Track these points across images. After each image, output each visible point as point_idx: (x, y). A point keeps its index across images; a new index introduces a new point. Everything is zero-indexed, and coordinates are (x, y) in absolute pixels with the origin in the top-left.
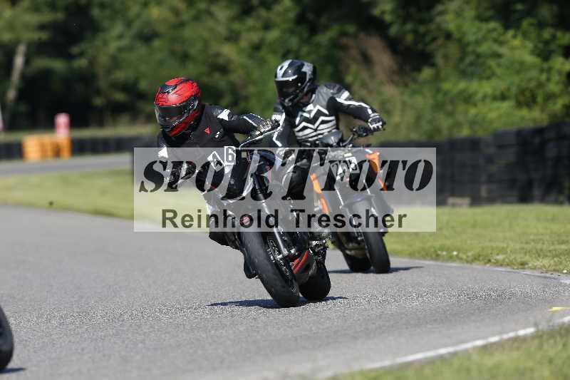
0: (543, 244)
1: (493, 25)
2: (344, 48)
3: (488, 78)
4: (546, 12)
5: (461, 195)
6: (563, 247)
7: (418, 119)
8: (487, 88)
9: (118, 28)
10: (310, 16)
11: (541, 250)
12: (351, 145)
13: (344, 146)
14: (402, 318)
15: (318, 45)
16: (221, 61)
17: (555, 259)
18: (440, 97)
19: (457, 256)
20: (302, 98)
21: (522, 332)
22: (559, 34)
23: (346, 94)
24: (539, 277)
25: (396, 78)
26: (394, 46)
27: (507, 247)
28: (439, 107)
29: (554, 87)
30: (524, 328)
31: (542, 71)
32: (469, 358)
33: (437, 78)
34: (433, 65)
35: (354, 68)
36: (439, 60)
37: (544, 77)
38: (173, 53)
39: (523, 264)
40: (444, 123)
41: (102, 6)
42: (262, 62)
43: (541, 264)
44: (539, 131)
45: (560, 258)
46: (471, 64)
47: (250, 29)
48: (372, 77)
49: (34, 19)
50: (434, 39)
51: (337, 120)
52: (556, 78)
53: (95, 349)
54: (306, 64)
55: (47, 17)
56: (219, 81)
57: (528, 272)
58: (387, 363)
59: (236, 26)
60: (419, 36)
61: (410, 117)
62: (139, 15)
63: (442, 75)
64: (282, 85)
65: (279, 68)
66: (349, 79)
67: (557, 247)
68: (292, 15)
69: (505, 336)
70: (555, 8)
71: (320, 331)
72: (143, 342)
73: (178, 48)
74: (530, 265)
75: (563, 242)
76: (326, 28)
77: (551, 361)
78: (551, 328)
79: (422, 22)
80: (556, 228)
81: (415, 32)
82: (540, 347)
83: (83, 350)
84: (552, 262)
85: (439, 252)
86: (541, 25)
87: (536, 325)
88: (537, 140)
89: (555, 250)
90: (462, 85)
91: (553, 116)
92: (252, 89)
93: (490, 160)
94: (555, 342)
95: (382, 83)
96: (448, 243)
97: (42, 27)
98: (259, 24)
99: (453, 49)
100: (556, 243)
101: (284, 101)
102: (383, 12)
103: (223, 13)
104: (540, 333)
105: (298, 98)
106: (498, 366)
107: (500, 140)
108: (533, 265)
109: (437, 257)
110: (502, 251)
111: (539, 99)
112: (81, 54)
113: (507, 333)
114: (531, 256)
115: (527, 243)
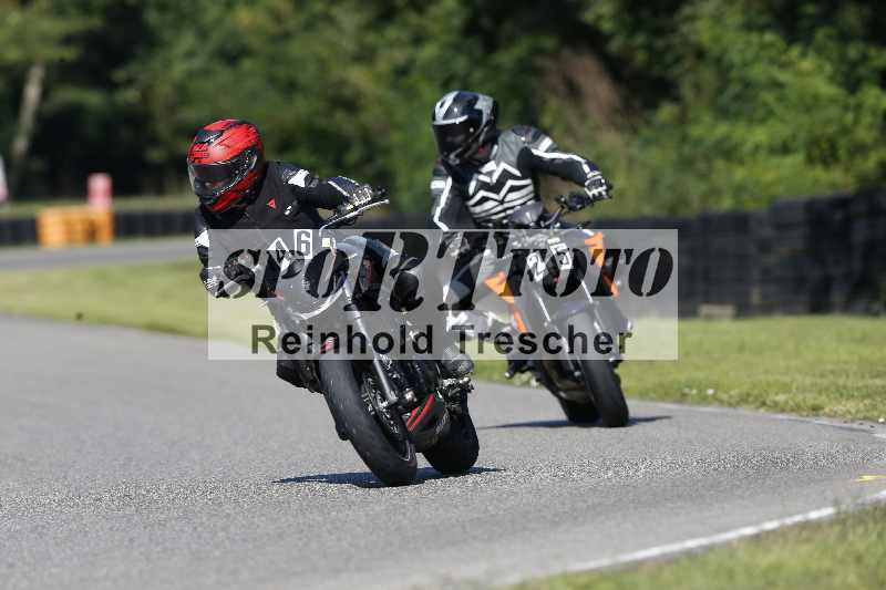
0: (848, 376)
1: (769, 37)
2: (538, 72)
3: (763, 121)
4: (852, 17)
5: (720, 301)
6: (879, 382)
7: (654, 182)
8: (760, 135)
9: (187, 41)
10: (486, 22)
11: (845, 387)
12: (558, 225)
13: (547, 227)
14: (628, 492)
15: (497, 68)
16: (347, 92)
17: (866, 401)
18: (687, 149)
19: (714, 397)
20: (477, 152)
21: (814, 515)
22: (873, 52)
23: (547, 142)
24: (841, 428)
25: (619, 119)
26: (616, 69)
27: (792, 382)
28: (686, 164)
29: (865, 134)
30: (818, 508)
31: (846, 108)
32: (732, 555)
33: (682, 120)
34: (676, 99)
35: (554, 103)
36: (687, 91)
37: (849, 117)
38: (272, 80)
39: (816, 409)
40: (695, 189)
41: (163, 8)
42: (410, 94)
43: (844, 409)
44: (841, 203)
45: (874, 400)
46: (737, 97)
47: (392, 44)
48: (583, 117)
49: (57, 27)
50: (678, 60)
51: (536, 183)
52: (867, 119)
53: (151, 540)
54: (481, 97)
55: (75, 24)
56: (343, 122)
57: (825, 421)
58: (605, 562)
59: (371, 38)
60: (655, 55)
61: (640, 180)
62: (219, 22)
63: (691, 115)
64: (443, 132)
65: (439, 104)
66: (546, 120)
67: (870, 382)
68: (457, 22)
69: (789, 521)
70: (866, 11)
71: (501, 512)
72: (224, 529)
73: (281, 72)
74: (827, 410)
75: (878, 375)
76: (511, 41)
77: (859, 559)
78: (860, 508)
79: (659, 32)
80: (866, 352)
81: (649, 48)
82: (843, 537)
83: (131, 540)
84: (861, 405)
85: (686, 390)
86: (845, 38)
87: (836, 503)
88: (838, 216)
89: (866, 387)
90: (722, 129)
91: (862, 179)
92: (396, 137)
93: (765, 247)
94: (866, 530)
95: (597, 128)
96: (700, 375)
97: (68, 40)
98: (405, 35)
99: (707, 75)
100: (867, 376)
101: (447, 156)
102: (600, 18)
103: (350, 19)
104: (842, 516)
105: (470, 152)
106: (777, 568)
107: (780, 215)
108: (831, 410)
109: (682, 398)
110: (785, 388)
111: (842, 153)
112: (130, 82)
113: (790, 515)
114: (828, 396)
115: (822, 376)
